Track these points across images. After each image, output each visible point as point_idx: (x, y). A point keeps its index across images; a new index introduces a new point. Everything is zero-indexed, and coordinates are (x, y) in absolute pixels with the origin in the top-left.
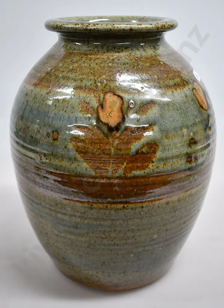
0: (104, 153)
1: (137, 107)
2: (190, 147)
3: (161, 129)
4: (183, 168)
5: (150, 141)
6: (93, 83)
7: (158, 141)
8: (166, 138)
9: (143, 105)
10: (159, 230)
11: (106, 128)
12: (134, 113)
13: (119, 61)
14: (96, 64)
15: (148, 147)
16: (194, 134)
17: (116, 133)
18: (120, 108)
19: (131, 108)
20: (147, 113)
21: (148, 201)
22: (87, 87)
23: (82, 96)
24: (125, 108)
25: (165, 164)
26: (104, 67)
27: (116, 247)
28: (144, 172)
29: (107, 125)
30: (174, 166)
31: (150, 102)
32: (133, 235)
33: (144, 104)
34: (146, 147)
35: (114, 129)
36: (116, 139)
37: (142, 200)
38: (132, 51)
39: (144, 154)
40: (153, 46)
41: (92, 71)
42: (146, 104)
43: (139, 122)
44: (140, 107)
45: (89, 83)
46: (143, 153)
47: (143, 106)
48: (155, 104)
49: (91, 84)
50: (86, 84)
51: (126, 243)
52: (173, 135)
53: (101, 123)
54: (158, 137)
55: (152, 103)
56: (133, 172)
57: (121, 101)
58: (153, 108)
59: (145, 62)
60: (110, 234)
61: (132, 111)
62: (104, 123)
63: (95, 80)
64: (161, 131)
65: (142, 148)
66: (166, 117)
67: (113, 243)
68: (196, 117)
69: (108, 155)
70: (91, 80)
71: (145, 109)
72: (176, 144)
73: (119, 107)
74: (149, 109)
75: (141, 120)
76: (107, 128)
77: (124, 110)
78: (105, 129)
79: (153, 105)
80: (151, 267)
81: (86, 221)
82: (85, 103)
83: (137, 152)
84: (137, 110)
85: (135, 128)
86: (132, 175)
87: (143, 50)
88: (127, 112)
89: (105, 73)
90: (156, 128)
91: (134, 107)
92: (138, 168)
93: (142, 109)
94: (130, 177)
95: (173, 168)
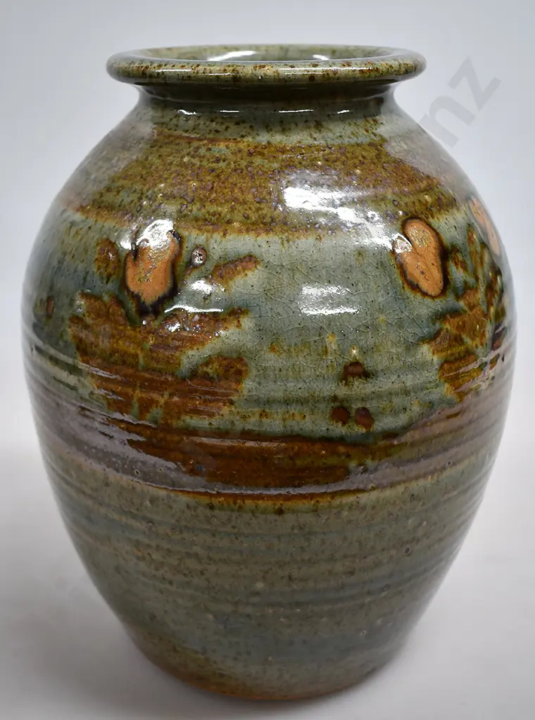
0: (124, 363)
1: (210, 266)
2: (346, 384)
3: (260, 325)
4: (322, 433)
5: (228, 352)
6: (136, 201)
7: (248, 354)
8: (272, 349)
9: (226, 262)
10: (267, 572)
11: (134, 305)
12: (199, 278)
13: (208, 154)
14: (160, 156)
15: (220, 365)
16: (364, 352)
17: (153, 321)
18: (170, 264)
19: (196, 267)
20: (231, 283)
21: (224, 495)
22: (121, 208)
23: (108, 227)
24: (182, 264)
25: (264, 414)
26: (171, 164)
27: (168, 586)
28: (210, 424)
29: (136, 297)
30: (289, 423)
31: (244, 258)
32: (199, 567)
33: (228, 260)
34: (216, 365)
35: (151, 309)
36: (151, 335)
37: (210, 490)
38: (249, 130)
39: (211, 379)
40: (316, 121)
41: (144, 172)
42: (233, 262)
43: (207, 302)
44: (217, 267)
45: (129, 200)
46: (206, 376)
47: (225, 265)
48: (256, 262)
49: (132, 201)
50: (123, 200)
51: (188, 583)
52: (293, 345)
53: (126, 293)
54: (249, 345)
55: (250, 260)
56: (183, 417)
57: (178, 246)
58: (249, 273)
59: (271, 159)
60: (151, 553)
61: (195, 273)
62: (133, 293)
63: (142, 194)
64: (260, 329)
65: (207, 364)
66: (281, 298)
67: (159, 573)
68: (381, 311)
69: (132, 368)
70: (135, 191)
71: (229, 273)
72: (300, 368)
73: (171, 260)
74: (239, 273)
75: (212, 298)
76: (136, 305)
77: (178, 269)
78: (132, 306)
79: (251, 265)
80: (270, 658)
81: (103, 510)
82: (107, 243)
83: (194, 374)
84: (209, 272)
85: (195, 314)
86: (181, 423)
87: (281, 129)
88: (184, 276)
89: (166, 179)
90: (247, 322)
91: (203, 264)
92: (196, 412)
93: (220, 271)
94: (176, 429)
95: (289, 428)
